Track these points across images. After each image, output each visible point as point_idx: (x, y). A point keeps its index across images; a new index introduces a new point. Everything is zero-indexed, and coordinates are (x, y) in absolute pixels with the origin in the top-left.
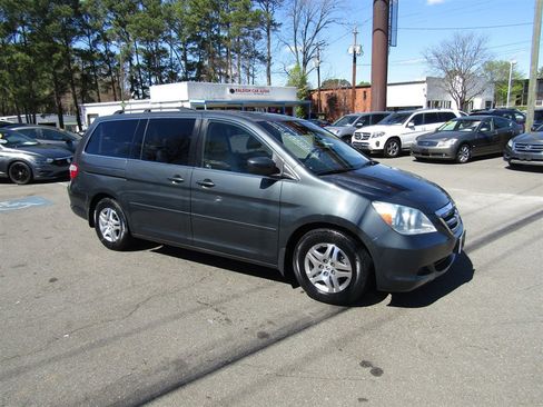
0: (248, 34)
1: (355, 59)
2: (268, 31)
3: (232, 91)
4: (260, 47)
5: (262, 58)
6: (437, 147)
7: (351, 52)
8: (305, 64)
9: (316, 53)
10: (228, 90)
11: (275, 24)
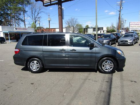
0: (17, 13)
1: (49, 22)
2: (24, 13)
3: (16, 29)
4: (21, 17)
5: (22, 20)
6: (82, 42)
7: (48, 20)
8: (35, 22)
9: (38, 20)
10: (15, 29)
11: (26, 11)
